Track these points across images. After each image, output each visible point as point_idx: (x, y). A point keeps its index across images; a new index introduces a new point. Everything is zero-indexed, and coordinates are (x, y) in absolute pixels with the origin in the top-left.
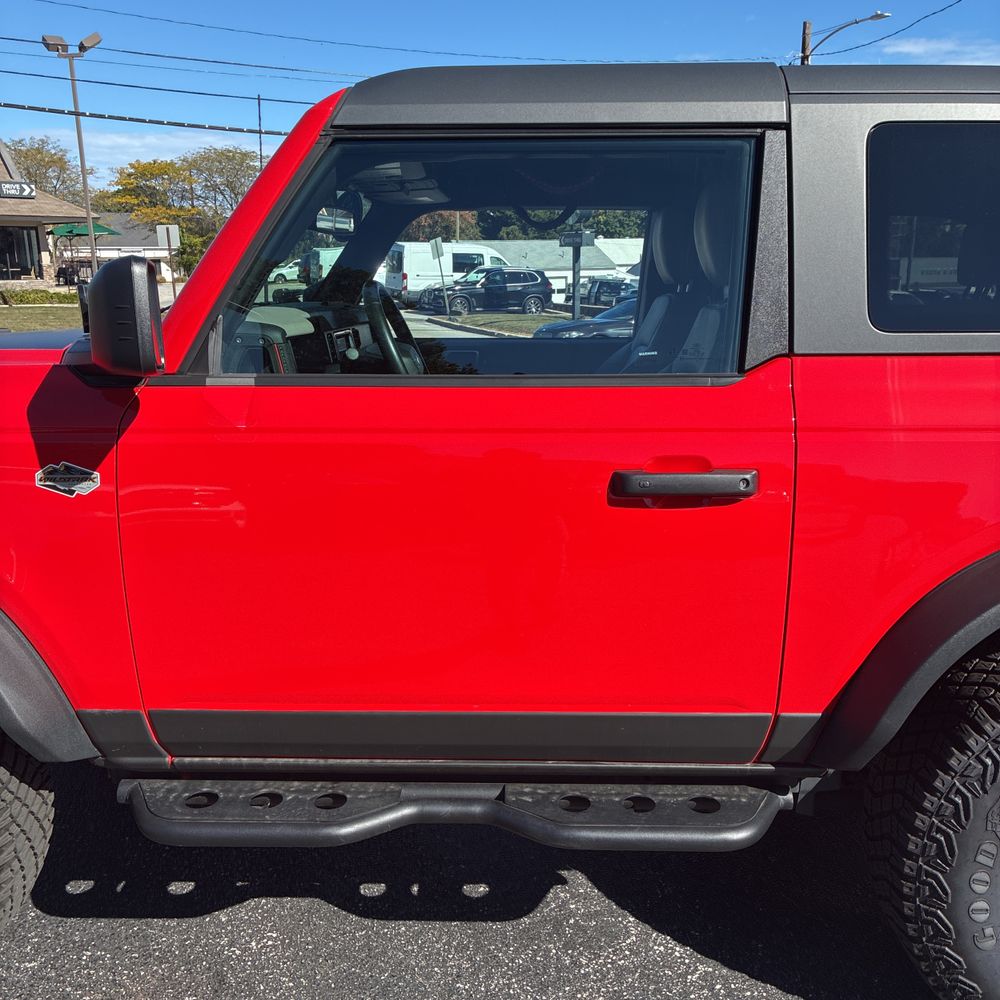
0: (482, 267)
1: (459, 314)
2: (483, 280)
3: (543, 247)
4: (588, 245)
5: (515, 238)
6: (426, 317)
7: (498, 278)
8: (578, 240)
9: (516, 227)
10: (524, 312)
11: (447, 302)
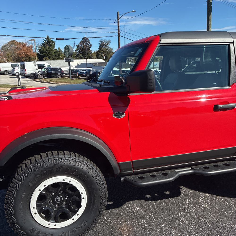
0: (45, 67)
1: (42, 79)
2: (46, 71)
3: (55, 62)
4: (72, 61)
5: (47, 60)
6: (33, 80)
7: (50, 70)
8: (70, 60)
9: (47, 57)
10: (57, 78)
11: (38, 76)
